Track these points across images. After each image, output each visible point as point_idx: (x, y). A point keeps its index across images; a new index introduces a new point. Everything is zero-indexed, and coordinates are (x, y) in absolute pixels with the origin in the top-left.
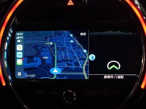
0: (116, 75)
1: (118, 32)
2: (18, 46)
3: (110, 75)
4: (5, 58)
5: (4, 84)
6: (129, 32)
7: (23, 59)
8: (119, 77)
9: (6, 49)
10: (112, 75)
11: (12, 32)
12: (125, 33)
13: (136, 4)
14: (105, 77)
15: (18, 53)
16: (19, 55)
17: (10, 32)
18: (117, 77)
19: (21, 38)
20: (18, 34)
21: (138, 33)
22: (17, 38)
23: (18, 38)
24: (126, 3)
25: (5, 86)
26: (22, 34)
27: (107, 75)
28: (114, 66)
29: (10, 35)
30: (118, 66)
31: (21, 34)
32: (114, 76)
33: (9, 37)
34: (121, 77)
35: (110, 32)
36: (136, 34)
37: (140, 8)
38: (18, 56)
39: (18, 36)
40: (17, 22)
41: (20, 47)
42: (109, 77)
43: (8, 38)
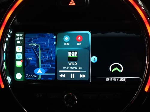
0: (118, 78)
1: (121, 34)
2: (17, 47)
3: (113, 78)
4: (4, 60)
5: (3, 86)
6: (132, 34)
7: (22, 61)
8: (122, 80)
9: (5, 50)
10: (115, 78)
11: (11, 33)
12: (128, 35)
13: (140, 5)
14: (108, 80)
15: (17, 54)
16: (19, 56)
17: (9, 33)
18: (120, 80)
19: (20, 39)
20: (18, 35)
21: (142, 35)
22: (16, 39)
23: (18, 39)
24: (130, 3)
25: (3, 88)
26: (22, 34)
27: (109, 78)
28: (116, 69)
29: (9, 36)
30: (120, 68)
31: (20, 34)
32: (116, 79)
33: (8, 37)
34: (123, 80)
35: (113, 34)
36: (139, 36)
37: (143, 9)
38: (17, 58)
39: (18, 37)
40: (17, 22)
41: (19, 48)
42: (111, 80)
43: (7, 39)
